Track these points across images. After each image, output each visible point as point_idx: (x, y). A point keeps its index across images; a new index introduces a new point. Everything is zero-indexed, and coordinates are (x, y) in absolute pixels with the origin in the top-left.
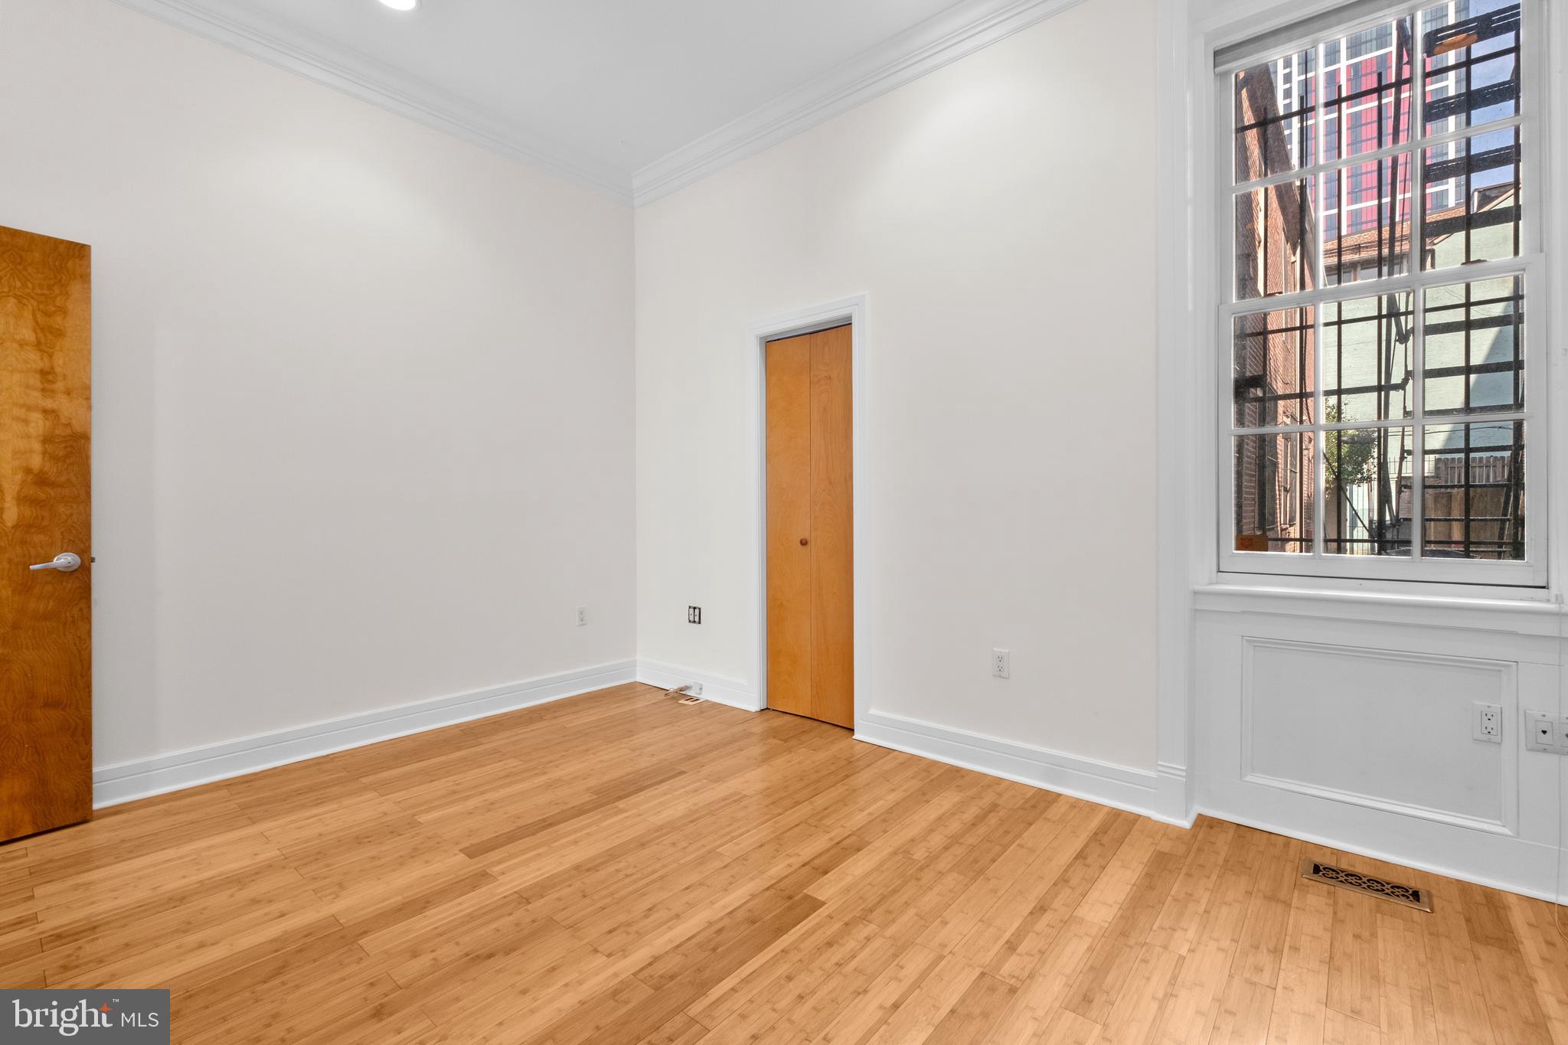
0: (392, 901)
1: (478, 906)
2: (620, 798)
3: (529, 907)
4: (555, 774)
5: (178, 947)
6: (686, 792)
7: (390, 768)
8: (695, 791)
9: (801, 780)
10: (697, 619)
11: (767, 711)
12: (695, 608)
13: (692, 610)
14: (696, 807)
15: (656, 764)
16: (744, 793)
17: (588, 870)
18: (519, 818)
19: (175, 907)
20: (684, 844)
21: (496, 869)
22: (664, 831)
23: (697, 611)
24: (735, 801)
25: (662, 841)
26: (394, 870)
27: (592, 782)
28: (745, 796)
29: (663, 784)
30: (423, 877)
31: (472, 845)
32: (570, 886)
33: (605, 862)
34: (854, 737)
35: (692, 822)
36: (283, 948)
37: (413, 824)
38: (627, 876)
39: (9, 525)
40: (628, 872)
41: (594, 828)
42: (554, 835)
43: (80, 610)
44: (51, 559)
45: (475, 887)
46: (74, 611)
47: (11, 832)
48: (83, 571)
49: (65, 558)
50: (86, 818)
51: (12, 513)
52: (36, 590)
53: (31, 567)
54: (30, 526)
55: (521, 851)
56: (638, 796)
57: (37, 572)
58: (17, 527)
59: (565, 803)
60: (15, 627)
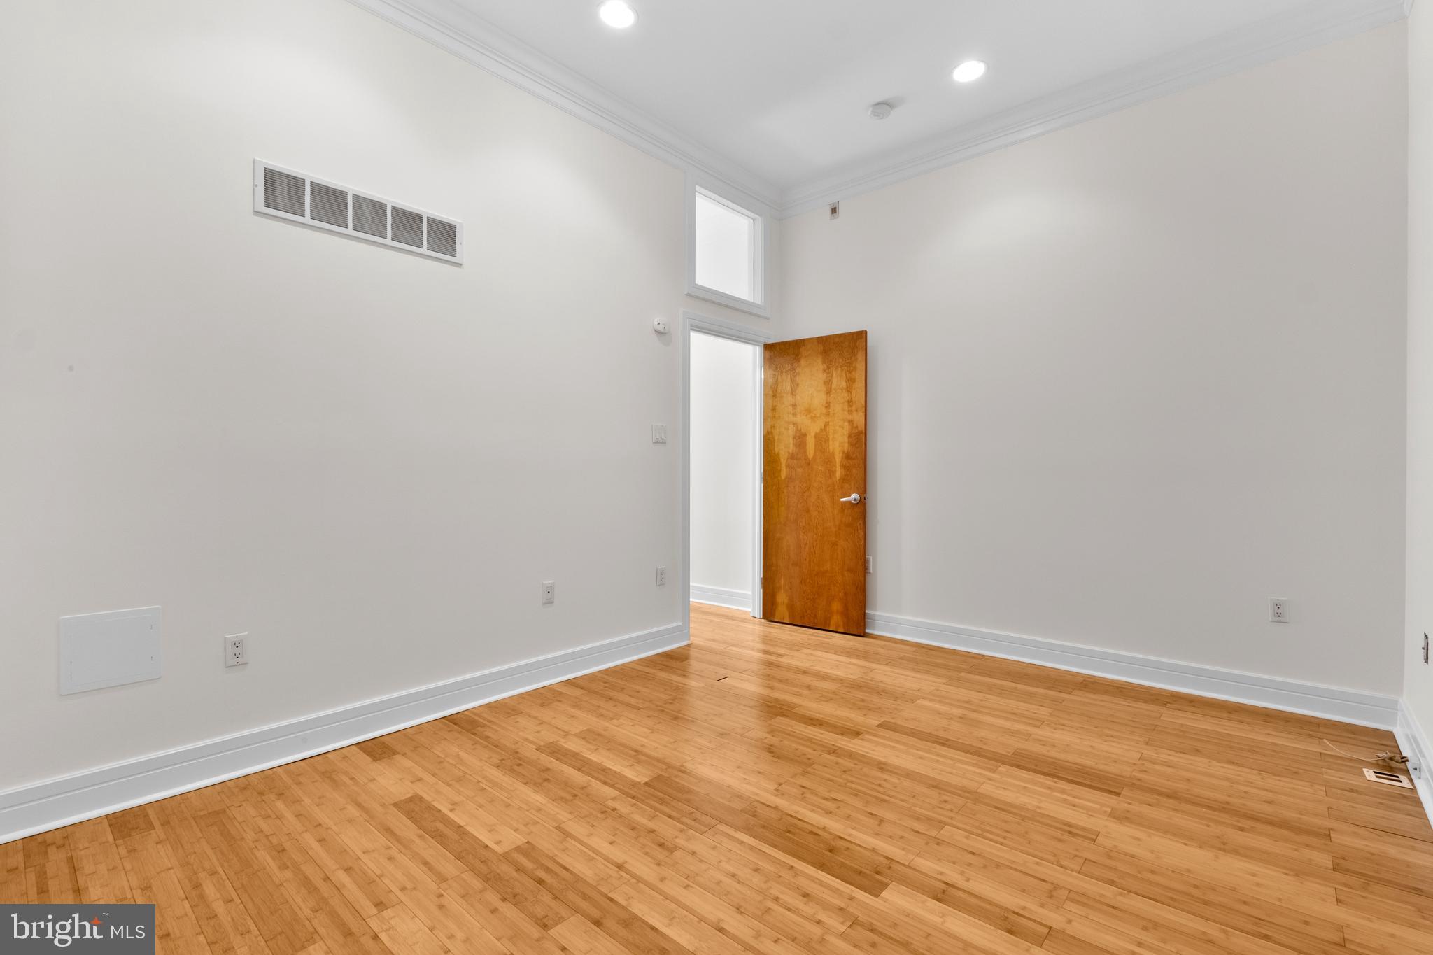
1: (820, 739)
3: (824, 754)
9: (1196, 887)
10: (1426, 657)
20: (948, 806)
21: (867, 736)
22: (967, 794)
23: (1427, 642)
25: (945, 794)
26: (851, 708)
28: (1093, 839)
30: (848, 717)
31: (894, 723)
32: (855, 764)
33: (895, 773)
37: (912, 700)
38: (880, 785)
39: (838, 478)
40: (885, 784)
41: (951, 762)
42: (927, 748)
43: (860, 524)
44: (850, 496)
45: (842, 734)
46: (858, 524)
47: (837, 627)
48: (862, 504)
49: (855, 496)
50: (862, 634)
51: (839, 473)
52: (846, 511)
53: (842, 500)
54: (844, 479)
55: (895, 740)
56: (1029, 775)
57: (845, 503)
58: (839, 480)
59: (985, 744)
60: (840, 529)
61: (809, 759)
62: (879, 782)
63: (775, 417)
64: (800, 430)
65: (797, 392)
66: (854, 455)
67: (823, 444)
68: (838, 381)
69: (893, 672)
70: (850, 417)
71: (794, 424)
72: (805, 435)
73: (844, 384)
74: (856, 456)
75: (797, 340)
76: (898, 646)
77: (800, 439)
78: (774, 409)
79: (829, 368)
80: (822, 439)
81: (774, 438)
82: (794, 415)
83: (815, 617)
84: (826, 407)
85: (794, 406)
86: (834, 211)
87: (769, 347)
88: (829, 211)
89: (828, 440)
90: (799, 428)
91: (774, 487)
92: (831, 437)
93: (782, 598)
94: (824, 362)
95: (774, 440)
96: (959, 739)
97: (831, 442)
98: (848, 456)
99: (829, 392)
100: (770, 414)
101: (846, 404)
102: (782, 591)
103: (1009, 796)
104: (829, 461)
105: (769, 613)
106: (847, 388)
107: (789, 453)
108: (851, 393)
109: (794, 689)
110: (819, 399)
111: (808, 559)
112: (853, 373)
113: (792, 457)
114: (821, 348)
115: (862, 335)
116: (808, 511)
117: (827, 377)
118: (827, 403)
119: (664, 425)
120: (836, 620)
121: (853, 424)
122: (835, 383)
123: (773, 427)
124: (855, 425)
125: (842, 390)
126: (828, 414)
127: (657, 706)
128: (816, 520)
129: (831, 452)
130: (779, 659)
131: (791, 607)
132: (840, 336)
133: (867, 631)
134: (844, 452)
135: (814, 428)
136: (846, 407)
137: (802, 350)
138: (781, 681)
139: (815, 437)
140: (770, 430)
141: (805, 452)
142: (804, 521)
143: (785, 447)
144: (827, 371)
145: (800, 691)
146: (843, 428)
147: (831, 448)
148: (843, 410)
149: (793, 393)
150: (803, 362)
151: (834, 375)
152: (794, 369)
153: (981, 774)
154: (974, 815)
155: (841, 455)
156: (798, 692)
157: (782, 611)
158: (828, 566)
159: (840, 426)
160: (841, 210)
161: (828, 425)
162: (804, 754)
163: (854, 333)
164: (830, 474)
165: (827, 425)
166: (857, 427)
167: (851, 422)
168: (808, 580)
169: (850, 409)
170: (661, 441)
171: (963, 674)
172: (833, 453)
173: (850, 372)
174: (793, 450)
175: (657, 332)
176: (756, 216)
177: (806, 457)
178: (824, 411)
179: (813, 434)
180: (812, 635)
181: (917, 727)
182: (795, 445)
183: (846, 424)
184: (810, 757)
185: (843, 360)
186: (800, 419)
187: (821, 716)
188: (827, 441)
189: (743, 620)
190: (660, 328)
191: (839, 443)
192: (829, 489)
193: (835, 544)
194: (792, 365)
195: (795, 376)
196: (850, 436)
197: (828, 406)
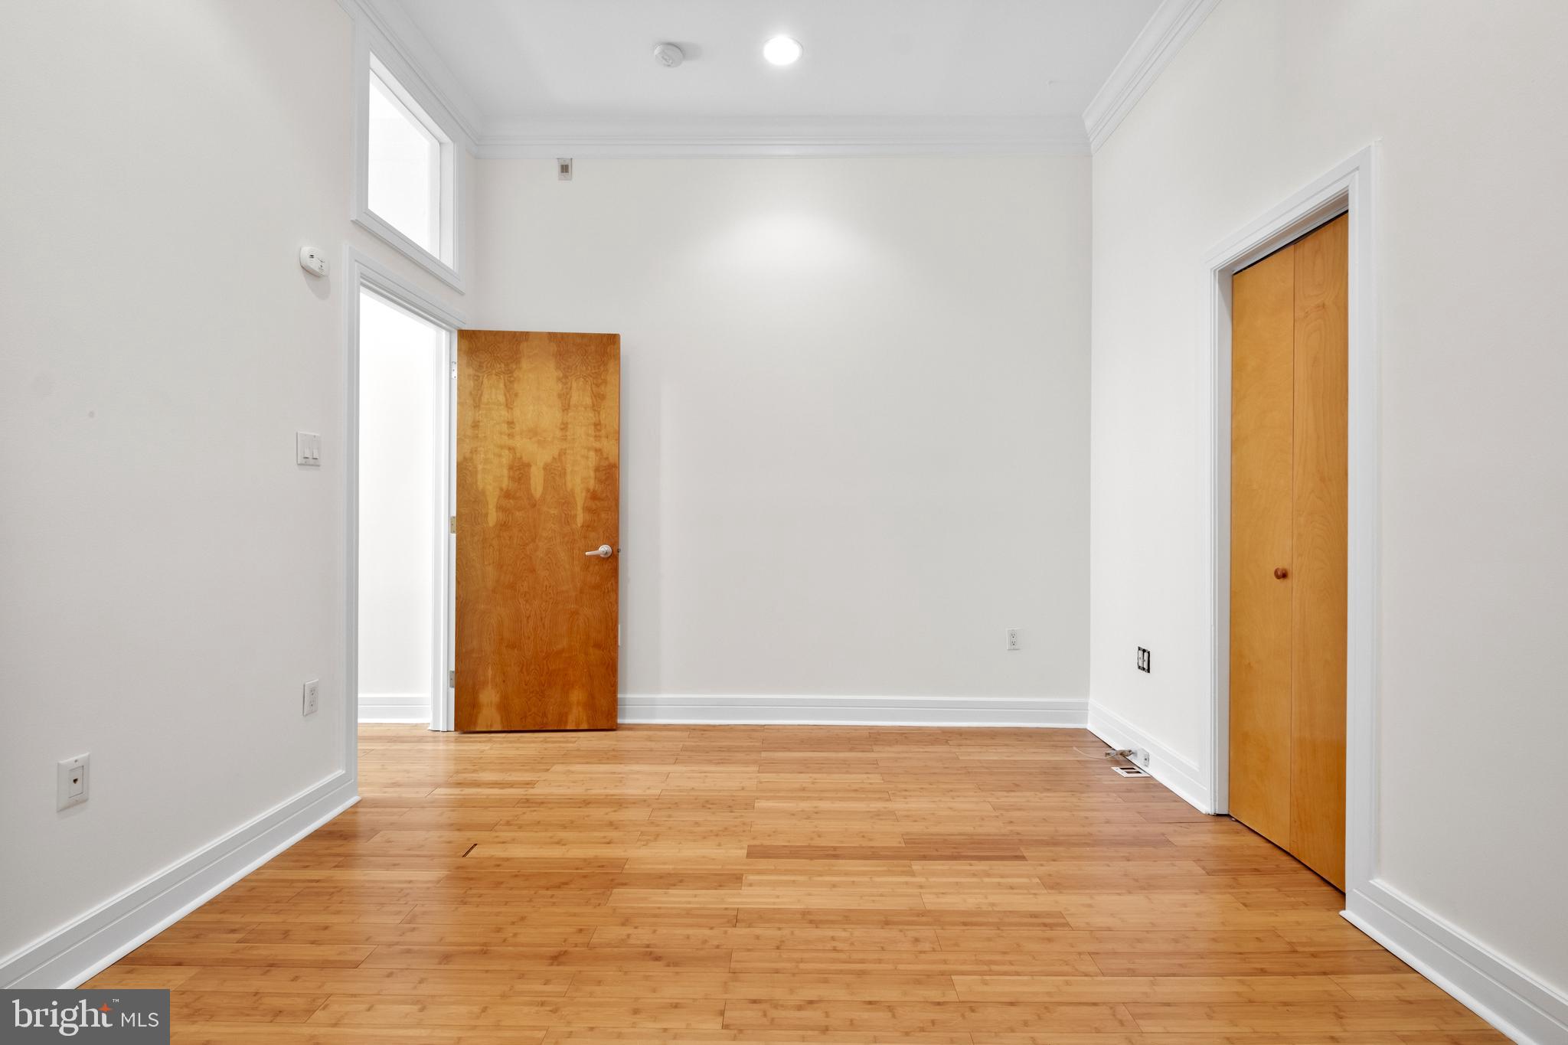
0: (667, 867)
1: (702, 906)
2: (924, 858)
3: (730, 930)
4: (898, 805)
5: (551, 837)
6: (999, 884)
7: (789, 750)
8: (1012, 888)
9: (1176, 941)
10: (1146, 667)
11: (1227, 819)
12: (1144, 651)
13: (1141, 652)
14: (990, 909)
15: (1004, 835)
16: (1069, 919)
17: (811, 922)
18: (819, 836)
19: (580, 807)
20: (927, 946)
21: (752, 878)
22: (924, 919)
23: (1146, 654)
24: (1045, 925)
25: (907, 930)
26: (695, 841)
27: (917, 828)
28: (1067, 925)
29: (983, 862)
30: (704, 857)
31: (762, 846)
32: (780, 929)
33: (833, 922)
34: (1342, 913)
35: (965, 924)
36: (581, 869)
37: (749, 805)
38: (835, 950)
39: (579, 525)
40: (840, 945)
41: (866, 879)
42: (826, 868)
43: (612, 584)
44: (597, 549)
45: (720, 886)
46: (609, 585)
47: (578, 724)
48: (613, 558)
49: (604, 549)
50: (614, 728)
51: (580, 518)
52: (591, 568)
53: (587, 553)
54: (588, 526)
55: (786, 870)
56: (943, 865)
57: (590, 556)
58: (582, 526)
59: (870, 840)
60: (581, 592)
61: (718, 947)
62: (829, 946)
63: (477, 437)
64: (521, 458)
65: (515, 404)
66: (604, 495)
67: (557, 478)
68: (581, 395)
69: (693, 771)
70: (597, 445)
71: (510, 449)
72: (529, 465)
73: (588, 401)
74: (607, 496)
75: (515, 332)
76: (664, 733)
77: (520, 470)
78: (476, 425)
79: (566, 377)
80: (555, 472)
81: (476, 467)
82: (511, 436)
83: (545, 715)
84: (562, 429)
85: (511, 423)
86: (565, 169)
87: (464, 335)
88: (557, 169)
89: (565, 473)
90: (518, 455)
91: (476, 538)
92: (568, 470)
93: (489, 697)
94: (558, 368)
95: (476, 472)
96: (842, 842)
97: (569, 477)
98: (594, 496)
99: (566, 408)
100: (469, 432)
101: (593, 427)
102: (490, 687)
103: (954, 901)
104: (566, 502)
105: (466, 721)
106: (594, 406)
107: (501, 489)
108: (599, 413)
109: (596, 834)
110: (549, 417)
111: (532, 638)
112: (603, 388)
113: (507, 495)
114: (553, 348)
115: (613, 340)
116: (533, 571)
117: (562, 389)
118: (563, 423)
119: (317, 435)
120: (577, 715)
121: (602, 454)
122: (575, 397)
123: (474, 451)
124: (605, 456)
125: (585, 408)
126: (564, 439)
127: (390, 945)
128: (546, 583)
129: (569, 490)
130: (531, 791)
131: (504, 707)
132: (583, 336)
133: (620, 721)
134: (588, 490)
135: (540, 457)
136: (591, 431)
137: (524, 346)
138: (564, 827)
139: (545, 469)
140: (468, 455)
141: (528, 490)
142: (526, 583)
143: (492, 480)
144: (564, 379)
145: (606, 834)
146: (587, 458)
147: (569, 485)
148: (588, 435)
149: (509, 406)
150: (525, 364)
151: (574, 385)
152: (511, 372)
153: (907, 883)
154: (956, 945)
155: (584, 494)
156: (605, 837)
157: (489, 714)
158: (564, 643)
159: (583, 456)
160: (575, 169)
161: (565, 454)
162: (705, 942)
163: (604, 335)
164: (567, 519)
165: (562, 453)
166: (607, 458)
167: (598, 451)
168: (532, 667)
169: (598, 434)
170: (312, 462)
171: (764, 754)
172: (572, 491)
173: (598, 386)
174: (508, 486)
175: (307, 270)
176: (445, 139)
177: (530, 497)
178: (558, 433)
179: (541, 465)
180: (545, 741)
181: (789, 842)
182: (511, 478)
183: (592, 454)
184: (716, 943)
185: (587, 369)
186: (519, 443)
187: (671, 867)
188: (563, 474)
189: (421, 740)
190: (314, 265)
191: (580, 479)
192: (566, 539)
193: (575, 613)
194: (507, 365)
195: (511, 382)
196: (597, 470)
197: (564, 427)
